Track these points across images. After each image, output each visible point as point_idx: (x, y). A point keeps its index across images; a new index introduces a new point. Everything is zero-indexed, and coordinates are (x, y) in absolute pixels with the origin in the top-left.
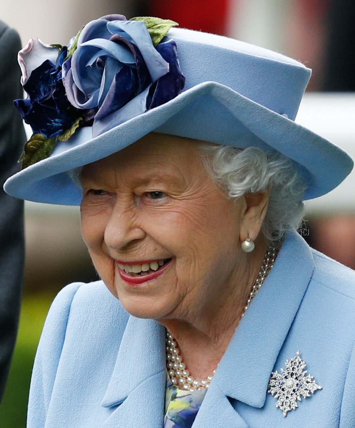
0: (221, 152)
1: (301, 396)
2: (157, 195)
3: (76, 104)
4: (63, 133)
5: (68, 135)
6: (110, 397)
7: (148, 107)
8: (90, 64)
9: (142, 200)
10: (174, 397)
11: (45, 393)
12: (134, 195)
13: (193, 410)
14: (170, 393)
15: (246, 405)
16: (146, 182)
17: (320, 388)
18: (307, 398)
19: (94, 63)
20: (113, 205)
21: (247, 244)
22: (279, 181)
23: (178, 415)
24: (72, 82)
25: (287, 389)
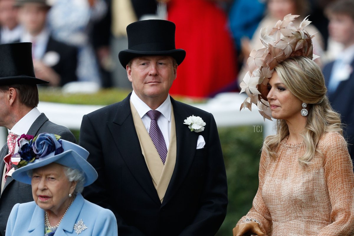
0: (69, 169)
1: (82, 230)
2: (52, 178)
3: (36, 153)
4: (30, 160)
5: (32, 161)
6: (30, 229)
7: (55, 155)
8: (41, 143)
9: (48, 179)
10: (48, 229)
11: (12, 229)
12: (46, 177)
13: (53, 232)
14: (46, 228)
15: (68, 232)
16: (49, 175)
17: (87, 228)
18: (84, 230)
19: (42, 143)
20: (40, 180)
21: (70, 195)
22: (80, 179)
23: (49, 234)
24: (35, 147)
25: (78, 228)
